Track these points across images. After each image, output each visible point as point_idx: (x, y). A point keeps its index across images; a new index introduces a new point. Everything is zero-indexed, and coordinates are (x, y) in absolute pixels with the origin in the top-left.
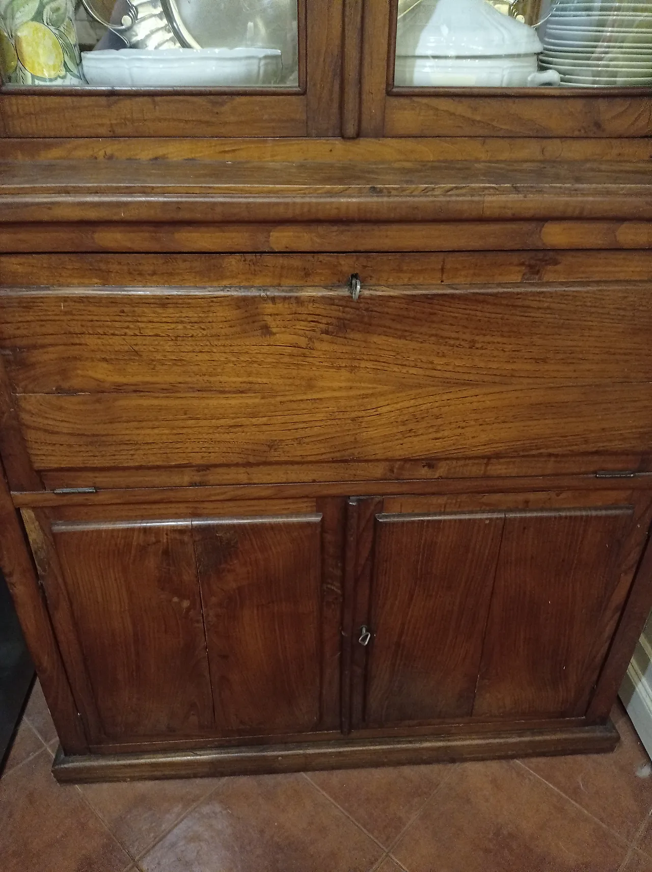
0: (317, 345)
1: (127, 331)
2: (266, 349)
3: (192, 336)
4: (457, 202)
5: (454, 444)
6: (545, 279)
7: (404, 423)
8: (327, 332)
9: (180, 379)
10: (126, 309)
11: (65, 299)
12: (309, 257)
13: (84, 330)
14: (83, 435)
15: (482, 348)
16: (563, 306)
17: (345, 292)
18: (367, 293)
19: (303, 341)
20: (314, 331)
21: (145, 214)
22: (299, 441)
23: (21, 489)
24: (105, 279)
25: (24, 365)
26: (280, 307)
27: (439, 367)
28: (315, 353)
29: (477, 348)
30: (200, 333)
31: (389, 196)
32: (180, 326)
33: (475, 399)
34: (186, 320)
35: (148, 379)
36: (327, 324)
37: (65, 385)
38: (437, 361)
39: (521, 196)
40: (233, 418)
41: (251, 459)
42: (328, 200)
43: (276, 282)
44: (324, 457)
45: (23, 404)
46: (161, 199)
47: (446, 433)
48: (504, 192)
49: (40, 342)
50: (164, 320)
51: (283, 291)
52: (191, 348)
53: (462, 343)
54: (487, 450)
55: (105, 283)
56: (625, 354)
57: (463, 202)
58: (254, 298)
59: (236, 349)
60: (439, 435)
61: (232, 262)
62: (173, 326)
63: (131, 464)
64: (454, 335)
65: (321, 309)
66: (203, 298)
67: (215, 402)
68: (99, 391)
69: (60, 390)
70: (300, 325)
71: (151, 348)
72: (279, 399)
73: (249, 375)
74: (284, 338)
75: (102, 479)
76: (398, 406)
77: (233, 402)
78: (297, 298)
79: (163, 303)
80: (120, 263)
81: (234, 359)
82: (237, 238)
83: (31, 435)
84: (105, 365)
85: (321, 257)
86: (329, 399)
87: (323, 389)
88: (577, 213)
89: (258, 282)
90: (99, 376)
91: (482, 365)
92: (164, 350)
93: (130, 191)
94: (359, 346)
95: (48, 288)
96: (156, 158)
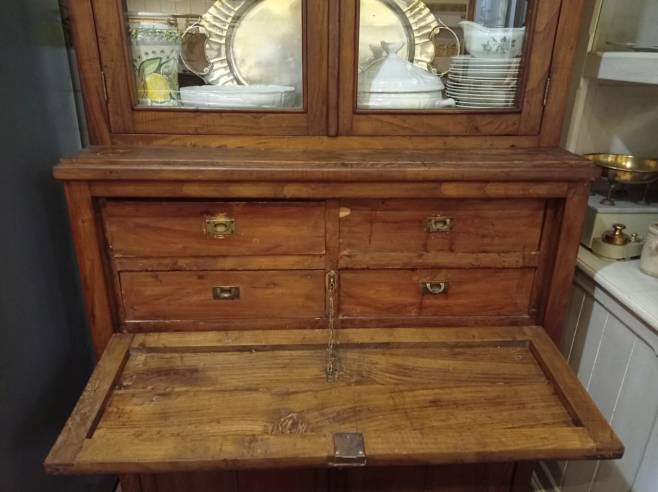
4: (391, 171)
21: (213, 176)
31: (351, 168)
39: (426, 169)
42: (318, 169)
46: (223, 169)
48: (417, 166)
57: (394, 171)
82: (265, 190)
88: (460, 178)
93: (205, 164)
96: (220, 147)
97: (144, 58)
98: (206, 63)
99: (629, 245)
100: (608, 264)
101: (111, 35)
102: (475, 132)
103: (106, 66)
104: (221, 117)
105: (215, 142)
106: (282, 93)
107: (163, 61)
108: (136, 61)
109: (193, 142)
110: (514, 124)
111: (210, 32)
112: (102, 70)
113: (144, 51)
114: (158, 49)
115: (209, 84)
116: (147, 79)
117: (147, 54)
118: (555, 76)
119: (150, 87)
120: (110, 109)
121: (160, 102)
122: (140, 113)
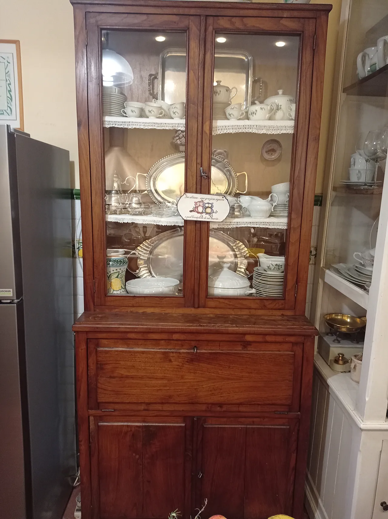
0: (185, 365)
1: (132, 360)
2: (169, 366)
4: (221, 329)
5: (227, 399)
6: (249, 349)
7: (211, 391)
9: (145, 375)
10: (133, 354)
11: (117, 351)
12: (183, 341)
13: (121, 359)
14: (114, 391)
15: (232, 368)
16: (254, 357)
17: (192, 351)
18: (198, 351)
19: (181, 364)
20: (184, 361)
21: (141, 330)
22: (178, 396)
23: (92, 409)
24: (128, 345)
25: (102, 369)
26: (174, 354)
27: (220, 374)
28: (184, 368)
30: (151, 361)
31: (203, 327)
32: (147, 359)
33: (232, 384)
34: (149, 357)
35: (136, 374)
36: (188, 359)
37: (112, 375)
38: (219, 371)
39: (238, 328)
40: (159, 387)
41: (164, 401)
42: (189, 328)
43: (174, 347)
44: (186, 401)
45: (99, 381)
46: (146, 327)
47: (224, 395)
48: (234, 327)
49: (108, 362)
50: (143, 357)
51: (175, 350)
52: (149, 366)
53: (227, 367)
54: (238, 402)
55: (128, 347)
56: (274, 372)
57: (223, 329)
58: (168, 352)
59: (161, 366)
60: (222, 395)
61: (162, 342)
62: (145, 359)
63: (127, 401)
64: (224, 364)
65: (185, 355)
66: (153, 352)
67: (154, 382)
68: (122, 377)
69: (111, 377)
70: (180, 360)
71: (138, 365)
72: (173, 381)
73: (165, 374)
74: (175, 363)
75: (117, 407)
76: (209, 385)
77: (160, 382)
78: (179, 352)
79: (143, 352)
80: (133, 342)
81: (161, 369)
82: (164, 336)
83: (99, 391)
84: (124, 370)
85: (186, 341)
86: (188, 382)
87: (186, 379)
88: (253, 332)
89: (169, 347)
90: (122, 373)
91: (233, 373)
92: (141, 366)
93: (138, 325)
94: (196, 366)
95: (113, 348)
96: (144, 312)
97: (112, 272)
98: (138, 268)
99: (347, 364)
100: (336, 374)
101: (100, 265)
102: (264, 307)
103: (96, 278)
104: (145, 299)
105: (141, 310)
106: (173, 286)
107: (120, 273)
108: (108, 273)
109: (131, 310)
110: (282, 304)
111: (140, 254)
112: (94, 279)
113: (112, 270)
114: (118, 268)
115: (139, 277)
116: (112, 281)
117: (113, 271)
118: (299, 284)
119: (113, 284)
120: (95, 296)
121: (117, 291)
122: (109, 297)
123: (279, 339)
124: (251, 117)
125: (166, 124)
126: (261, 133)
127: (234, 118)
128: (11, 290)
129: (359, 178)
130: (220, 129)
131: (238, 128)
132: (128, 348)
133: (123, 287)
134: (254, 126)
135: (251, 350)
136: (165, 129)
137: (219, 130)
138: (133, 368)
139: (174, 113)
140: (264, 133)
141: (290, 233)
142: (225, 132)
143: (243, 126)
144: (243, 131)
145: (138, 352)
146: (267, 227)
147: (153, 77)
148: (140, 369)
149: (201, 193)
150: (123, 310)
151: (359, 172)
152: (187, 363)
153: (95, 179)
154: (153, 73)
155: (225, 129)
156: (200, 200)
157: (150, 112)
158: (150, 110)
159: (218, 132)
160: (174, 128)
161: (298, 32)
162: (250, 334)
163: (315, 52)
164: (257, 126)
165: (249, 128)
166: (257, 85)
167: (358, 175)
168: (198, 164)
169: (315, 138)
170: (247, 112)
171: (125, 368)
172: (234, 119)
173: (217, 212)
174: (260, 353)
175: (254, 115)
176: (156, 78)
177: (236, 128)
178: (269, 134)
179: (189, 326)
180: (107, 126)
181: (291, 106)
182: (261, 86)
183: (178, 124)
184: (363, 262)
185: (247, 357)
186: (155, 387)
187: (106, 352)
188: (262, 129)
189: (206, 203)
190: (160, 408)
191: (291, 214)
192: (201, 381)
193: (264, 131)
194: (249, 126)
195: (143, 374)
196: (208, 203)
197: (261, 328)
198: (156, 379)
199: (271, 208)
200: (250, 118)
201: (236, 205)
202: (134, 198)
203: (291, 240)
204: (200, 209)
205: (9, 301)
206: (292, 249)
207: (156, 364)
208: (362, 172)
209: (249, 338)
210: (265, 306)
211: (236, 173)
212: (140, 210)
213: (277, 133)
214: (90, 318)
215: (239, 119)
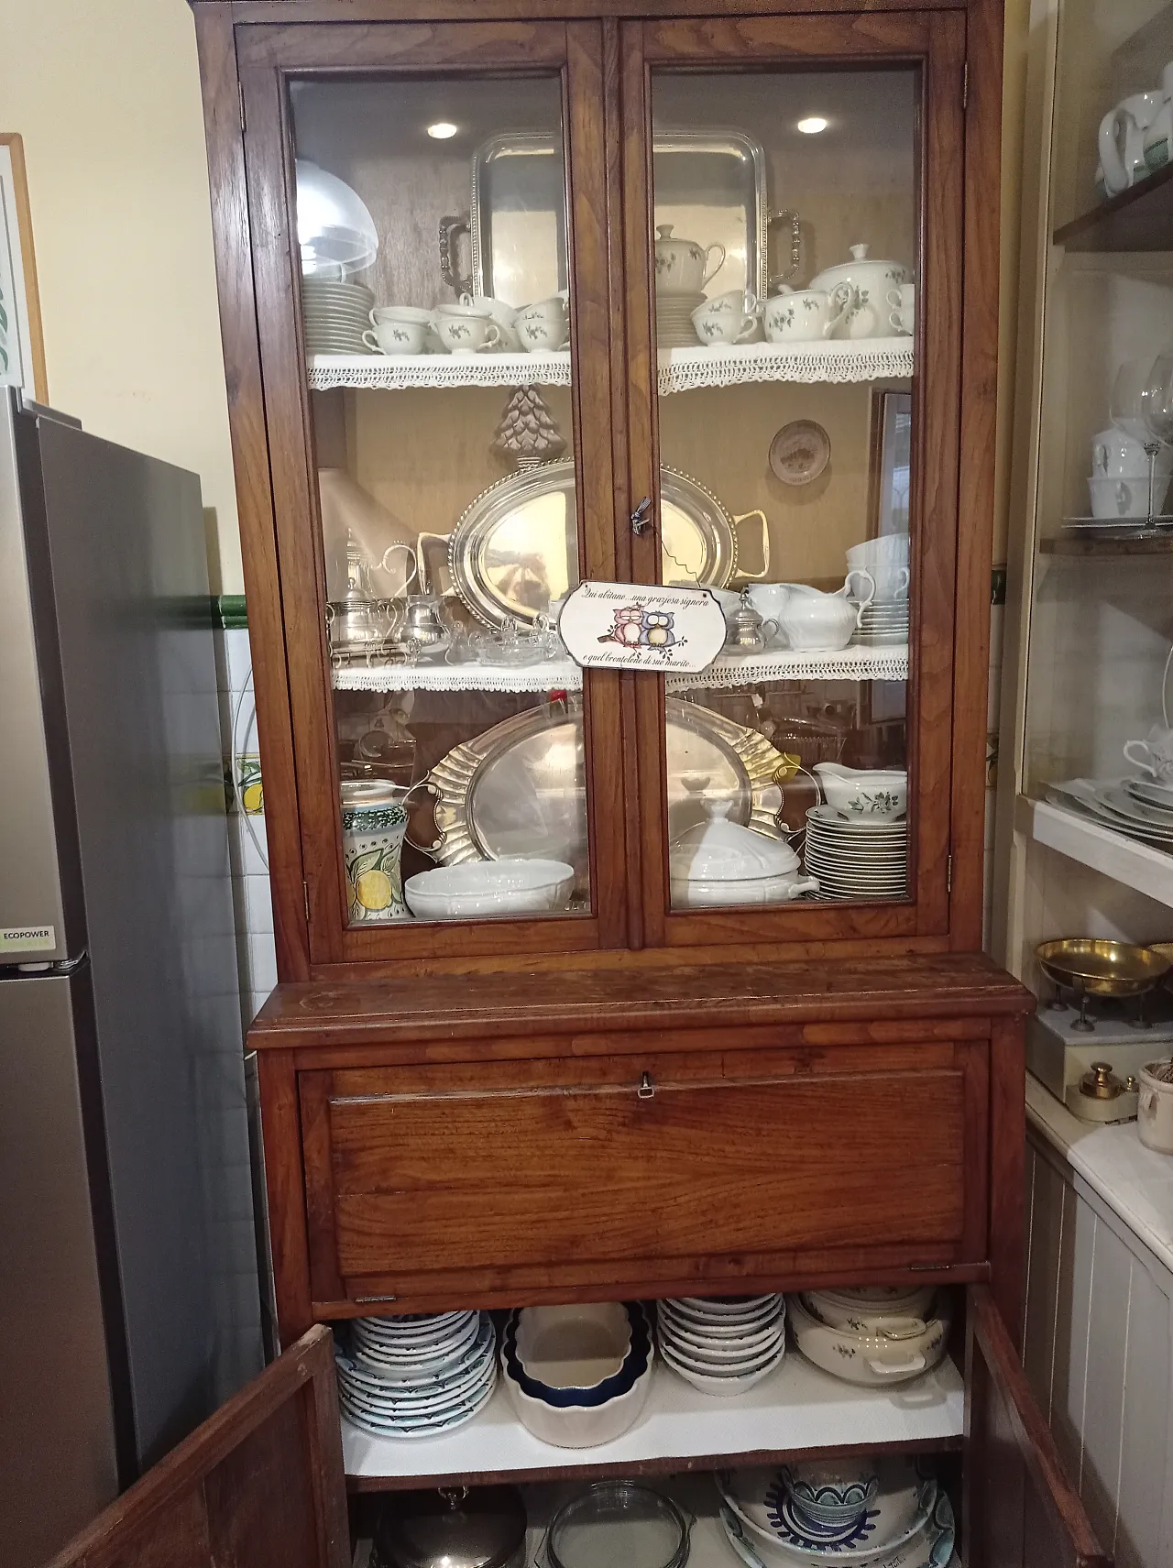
0: (615, 1136)
1: (445, 1131)
2: (567, 1143)
3: (503, 1133)
4: (727, 1012)
5: (757, 1236)
7: (704, 1213)
8: (624, 1125)
9: (489, 1175)
10: (446, 1112)
11: (396, 1105)
12: (606, 1058)
13: (408, 1131)
14: (394, 1235)
15: (768, 1135)
16: (835, 1094)
18: (655, 1089)
19: (603, 1134)
20: (612, 1124)
21: (470, 1033)
22: (601, 1235)
23: (323, 1299)
24: (429, 1083)
25: (350, 1166)
26: (581, 1103)
27: (730, 1156)
28: (613, 1145)
29: (764, 1136)
30: (509, 1129)
31: (667, 1009)
32: (493, 1124)
33: (769, 1186)
34: (498, 1119)
35: (460, 1175)
36: (624, 1117)
37: (384, 1185)
38: (727, 1148)
39: (778, 1006)
40: (536, 1213)
41: (554, 1258)
42: (620, 1014)
43: (577, 1081)
44: (626, 1253)
45: (343, 1205)
46: (485, 1020)
47: (747, 1223)
48: (764, 1002)
49: (368, 1144)
50: (479, 1119)
51: (583, 1089)
52: (500, 1145)
53: (750, 1131)
54: (792, 1241)
55: (430, 1089)
56: (904, 1138)
57: (731, 1012)
58: (558, 1096)
59: (541, 1144)
60: (741, 1225)
61: (540, 1065)
62: (486, 1124)
63: (435, 1266)
64: (740, 1124)
65: (616, 1104)
66: (513, 1098)
67: (520, 1197)
68: (415, 1188)
69: (378, 1190)
70: (601, 1119)
71: (464, 1146)
72: (581, 1191)
73: (553, 1168)
74: (584, 1131)
75: (403, 1284)
76: (698, 1195)
77: (538, 1196)
78: (595, 1095)
79: (479, 1104)
80: (444, 1072)
81: (538, 1153)
82: (545, 1047)
83: (345, 1237)
84: (422, 1163)
85: (616, 1058)
86: (628, 1189)
87: (622, 1180)
88: (829, 1017)
89: (561, 1082)
90: (416, 1175)
91: (770, 1151)
92: (477, 1148)
93: (458, 1015)
94: (654, 1137)
95: (381, 1096)
96: (469, 974)
97: (360, 852)
98: (437, 834)
99: (1122, 1098)
100: (1091, 1132)
101: (320, 832)
102: (851, 933)
103: (310, 874)
104: (471, 930)
105: (461, 968)
106: (557, 885)
107: (385, 853)
108: (347, 856)
109: (429, 970)
110: (908, 920)
111: (442, 791)
112: (304, 879)
113: (361, 843)
114: (379, 838)
115: (441, 864)
116: (362, 879)
117: (364, 846)
118: (959, 852)
119: (365, 890)
120: (311, 931)
121: (378, 910)
122: (355, 934)
123: (913, 1031)
124: (774, 332)
125: (508, 368)
126: (811, 382)
127: (723, 339)
128: (51, 929)
129: (1123, 507)
130: (680, 377)
131: (739, 370)
132: (429, 1091)
133: (397, 897)
134: (787, 359)
135: (824, 1075)
136: (505, 384)
137: (677, 377)
138: (448, 1158)
139: (532, 333)
140: (821, 380)
141: (919, 690)
142: (697, 383)
143: (752, 362)
144: (753, 379)
145: (463, 1104)
146: (845, 676)
147: (454, 226)
148: (473, 1159)
149: (632, 581)
150: (405, 972)
151: (1124, 487)
152: (625, 1129)
153: (291, 559)
154: (455, 214)
155: (696, 375)
156: (632, 604)
157: (455, 332)
158: (456, 327)
159: (677, 386)
160: (535, 381)
161: (911, 57)
162: (817, 1021)
163: (968, 118)
164: (796, 359)
165: (772, 368)
166: (783, 236)
167: (1121, 498)
168: (620, 489)
169: (984, 386)
170: (760, 320)
171: (423, 1158)
172: (722, 343)
173: (686, 641)
174: (855, 1082)
175: (785, 326)
176: (463, 229)
177: (732, 371)
178: (835, 382)
179: (622, 1009)
180: (321, 386)
181: (899, 293)
182: (794, 237)
183: (548, 366)
184: (1157, 770)
185: (812, 1097)
186: (523, 1214)
187: (361, 1110)
188: (815, 369)
189: (652, 614)
190: (544, 1280)
191: (920, 631)
192: (670, 1184)
193: (821, 375)
194: (771, 359)
195: (481, 1174)
196: (658, 614)
197: (853, 999)
198: (527, 1186)
199: (854, 619)
200: (770, 336)
201: (741, 615)
202: (418, 611)
203: (923, 714)
204: (632, 633)
205: (44, 967)
206: (930, 743)
207: (521, 1138)
208: (1132, 486)
209: (815, 1035)
210: (854, 929)
211: (731, 516)
212: (439, 647)
213: (860, 380)
214: (301, 1003)
215: (739, 342)
